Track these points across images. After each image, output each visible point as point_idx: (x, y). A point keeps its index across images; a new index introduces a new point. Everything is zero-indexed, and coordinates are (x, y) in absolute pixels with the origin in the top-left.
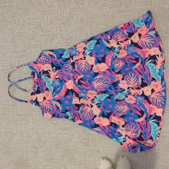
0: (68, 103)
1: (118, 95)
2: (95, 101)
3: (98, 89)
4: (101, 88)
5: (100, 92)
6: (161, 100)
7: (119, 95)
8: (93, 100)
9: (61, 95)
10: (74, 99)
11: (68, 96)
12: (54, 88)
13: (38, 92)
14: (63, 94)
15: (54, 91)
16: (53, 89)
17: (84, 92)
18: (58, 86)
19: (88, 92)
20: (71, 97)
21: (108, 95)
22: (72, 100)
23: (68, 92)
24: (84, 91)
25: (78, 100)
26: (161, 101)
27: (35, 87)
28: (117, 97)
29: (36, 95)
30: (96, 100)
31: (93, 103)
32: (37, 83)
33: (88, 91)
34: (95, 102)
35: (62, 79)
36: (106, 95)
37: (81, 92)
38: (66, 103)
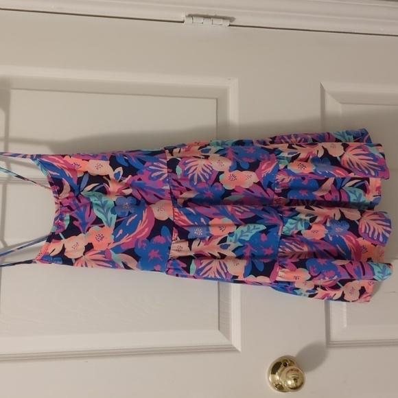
0: (158, 256)
1: (288, 225)
2: (228, 243)
3: (237, 213)
4: (244, 211)
5: (241, 219)
6: (384, 230)
7: (291, 224)
8: (224, 240)
9: (138, 237)
10: (174, 246)
11: (156, 237)
12: (118, 218)
13: (72, 231)
14: (144, 233)
15: (117, 224)
16: (114, 221)
17: (200, 225)
18: (130, 213)
19: (210, 223)
20: (167, 239)
21: (262, 227)
22: (170, 248)
23: (158, 227)
24: (202, 220)
25: (185, 245)
26: (384, 232)
27: (62, 219)
28: (285, 229)
29: (64, 241)
30: (231, 241)
31: (226, 247)
32: (69, 207)
33: (211, 219)
34: (229, 245)
35: (140, 197)
36: (257, 226)
37: (192, 224)
38: (152, 258)
